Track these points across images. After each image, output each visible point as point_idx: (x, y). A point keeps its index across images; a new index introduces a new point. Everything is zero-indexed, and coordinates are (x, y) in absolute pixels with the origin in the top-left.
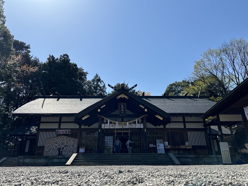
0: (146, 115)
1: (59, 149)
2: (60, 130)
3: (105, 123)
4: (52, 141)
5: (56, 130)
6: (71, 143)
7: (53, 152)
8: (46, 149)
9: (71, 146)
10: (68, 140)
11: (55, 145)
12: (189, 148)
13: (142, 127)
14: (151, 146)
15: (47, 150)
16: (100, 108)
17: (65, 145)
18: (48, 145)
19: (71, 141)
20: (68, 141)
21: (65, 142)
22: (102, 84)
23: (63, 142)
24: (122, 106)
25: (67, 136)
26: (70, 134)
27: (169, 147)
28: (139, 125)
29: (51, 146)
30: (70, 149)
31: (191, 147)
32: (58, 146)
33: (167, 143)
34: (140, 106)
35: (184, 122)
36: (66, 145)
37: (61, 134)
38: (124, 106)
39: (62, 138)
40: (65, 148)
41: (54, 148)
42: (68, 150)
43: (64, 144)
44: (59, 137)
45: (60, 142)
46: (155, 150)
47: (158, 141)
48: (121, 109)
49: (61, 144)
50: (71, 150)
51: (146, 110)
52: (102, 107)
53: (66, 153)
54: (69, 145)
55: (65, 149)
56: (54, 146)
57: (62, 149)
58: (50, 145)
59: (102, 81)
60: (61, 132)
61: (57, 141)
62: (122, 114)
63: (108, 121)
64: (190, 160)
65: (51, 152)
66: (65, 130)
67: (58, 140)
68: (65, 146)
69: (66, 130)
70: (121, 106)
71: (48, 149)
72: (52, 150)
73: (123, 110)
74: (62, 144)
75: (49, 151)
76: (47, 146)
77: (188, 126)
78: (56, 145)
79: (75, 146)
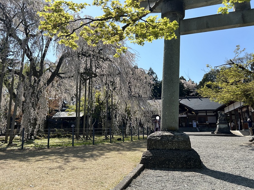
13: (186, 116)
14: (190, 123)
22: (155, 75)
27: (199, 124)
28: (185, 115)
31: (208, 124)
33: (198, 122)
34: (185, 108)
35: (206, 112)
46: (192, 125)
47: (193, 121)
51: (188, 110)
59: (155, 73)
64: (206, 130)
77: (208, 114)
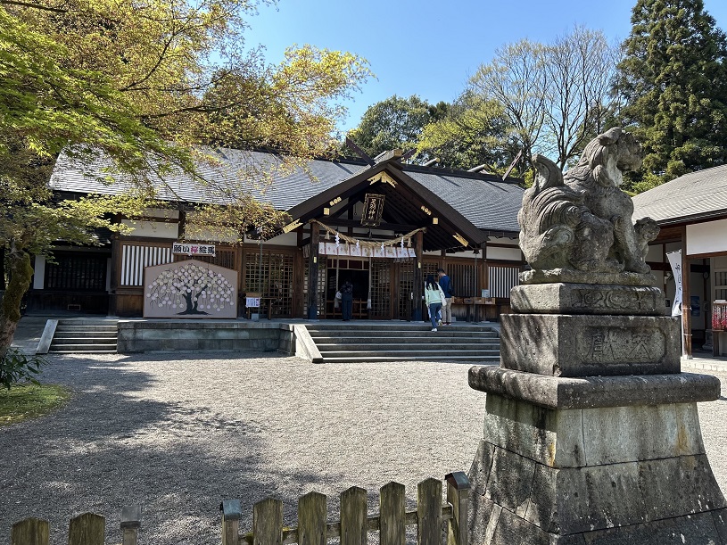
0: (424, 228)
1: (188, 297)
2: (185, 245)
3: (325, 241)
4: (165, 273)
5: (175, 244)
6: (219, 282)
7: (170, 303)
8: (149, 295)
9: (220, 289)
10: (210, 272)
11: (175, 284)
12: (490, 303)
15: (153, 298)
16: (329, 206)
17: (203, 286)
18: (155, 284)
19: (220, 275)
20: (212, 276)
21: (202, 278)
23: (196, 278)
24: (374, 201)
25: (205, 261)
26: (214, 255)
29: (164, 288)
30: (218, 296)
31: (493, 302)
32: (185, 288)
34: (423, 208)
36: (206, 287)
37: (190, 254)
38: (377, 202)
39: (193, 267)
40: (203, 292)
41: (174, 292)
42: (212, 300)
43: (200, 282)
44: (186, 264)
45: (190, 278)
48: (369, 210)
49: (192, 282)
50: (222, 299)
51: (435, 221)
52: (332, 203)
53: (209, 307)
54: (216, 286)
55: (204, 296)
56: (173, 288)
57: (197, 296)
58: (161, 284)
60: (188, 249)
61: (180, 274)
62: (371, 222)
63: (337, 236)
65: (164, 302)
66: (199, 245)
67: (183, 270)
68: (203, 289)
69: (203, 246)
70: (370, 200)
71: (156, 295)
72: (167, 298)
73: (373, 212)
74: (196, 282)
75: (160, 300)
76: (151, 287)
77: (491, 254)
78: (179, 286)
79: (232, 289)
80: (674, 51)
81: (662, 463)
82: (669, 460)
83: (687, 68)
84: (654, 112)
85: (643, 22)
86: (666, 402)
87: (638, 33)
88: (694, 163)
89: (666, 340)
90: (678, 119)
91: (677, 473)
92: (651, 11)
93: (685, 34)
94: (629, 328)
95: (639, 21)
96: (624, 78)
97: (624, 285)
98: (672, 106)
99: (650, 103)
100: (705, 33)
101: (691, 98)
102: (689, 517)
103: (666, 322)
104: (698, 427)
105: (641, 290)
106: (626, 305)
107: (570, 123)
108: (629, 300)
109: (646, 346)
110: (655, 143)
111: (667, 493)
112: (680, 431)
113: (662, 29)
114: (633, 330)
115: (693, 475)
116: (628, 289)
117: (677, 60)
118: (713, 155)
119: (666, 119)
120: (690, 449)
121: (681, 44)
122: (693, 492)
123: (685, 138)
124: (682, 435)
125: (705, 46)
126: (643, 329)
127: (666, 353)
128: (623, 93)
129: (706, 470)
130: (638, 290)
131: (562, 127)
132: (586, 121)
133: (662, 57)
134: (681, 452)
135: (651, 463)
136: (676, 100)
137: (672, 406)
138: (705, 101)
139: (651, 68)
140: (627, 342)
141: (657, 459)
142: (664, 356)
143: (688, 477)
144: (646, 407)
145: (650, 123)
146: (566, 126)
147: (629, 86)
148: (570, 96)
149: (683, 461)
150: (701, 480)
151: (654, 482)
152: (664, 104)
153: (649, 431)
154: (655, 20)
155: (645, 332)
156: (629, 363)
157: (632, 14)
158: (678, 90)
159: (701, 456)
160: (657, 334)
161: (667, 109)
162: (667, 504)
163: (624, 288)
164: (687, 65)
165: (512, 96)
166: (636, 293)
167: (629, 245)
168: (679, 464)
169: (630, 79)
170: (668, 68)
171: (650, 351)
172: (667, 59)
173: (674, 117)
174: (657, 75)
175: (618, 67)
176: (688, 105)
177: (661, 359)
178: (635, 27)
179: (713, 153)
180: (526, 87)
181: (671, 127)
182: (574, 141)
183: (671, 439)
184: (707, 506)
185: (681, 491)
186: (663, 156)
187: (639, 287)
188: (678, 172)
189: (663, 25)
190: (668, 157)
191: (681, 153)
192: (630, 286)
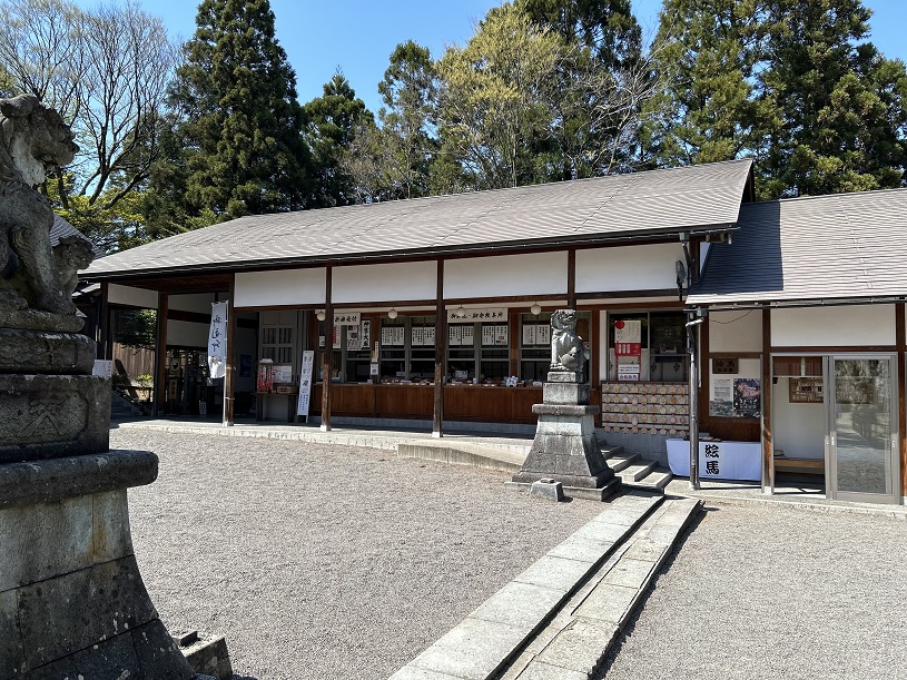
80: (241, 73)
81: (61, 582)
82: (73, 575)
83: (254, 98)
84: (218, 138)
85: (210, 27)
86: (71, 494)
87: (203, 38)
88: (256, 207)
89: (88, 408)
90: (242, 152)
91: (85, 590)
92: (219, 18)
93: (255, 59)
94: (24, 393)
95: (205, 24)
96: (186, 88)
97: (24, 330)
98: (237, 136)
99: (213, 126)
100: (275, 64)
101: (257, 133)
102: (96, 647)
103: (91, 382)
104: (125, 521)
105: (54, 337)
106: (26, 359)
107: (117, 126)
108: (32, 351)
109: (52, 418)
110: (215, 175)
111: (65, 622)
112: (96, 531)
113: (230, 42)
114: (33, 395)
115: (110, 586)
116: (31, 335)
117: (244, 85)
118: (275, 201)
119: (229, 150)
120: (111, 553)
121: (250, 68)
122: (107, 611)
123: (247, 177)
124: (99, 536)
125: (274, 79)
126: (50, 394)
127: (86, 426)
128: (184, 106)
129: (131, 576)
130: (48, 337)
131: (104, 130)
132: (136, 128)
133: (228, 78)
134: (96, 559)
135: (41, 586)
136: (242, 131)
137: (88, 499)
138: (269, 140)
139: (216, 85)
140: (20, 413)
141: (54, 578)
142: (83, 430)
143: (101, 591)
144: (41, 506)
145: (211, 150)
146: (110, 127)
147: (191, 100)
148: (117, 90)
149: (97, 571)
150: (120, 593)
151: (44, 612)
152: (229, 132)
153: (43, 540)
154: (223, 29)
155: (54, 397)
156: (21, 445)
157: (197, 13)
158: (244, 119)
159: (127, 559)
160: (74, 400)
161: (231, 139)
162: (61, 638)
163: (23, 334)
164: (255, 94)
165: (32, 65)
166: (46, 342)
167: (41, 272)
168: (89, 577)
169: (192, 91)
170: (234, 91)
171: (60, 424)
172: (234, 79)
173: (237, 150)
174: (223, 95)
175: (179, 72)
176: (253, 139)
177: (78, 434)
178: (199, 31)
179: (275, 199)
180: (52, 60)
181: (235, 161)
182: (120, 151)
183: (80, 543)
184: (126, 626)
185: (88, 615)
186: (224, 192)
187: (52, 332)
188: (238, 213)
189: (231, 38)
190: (230, 195)
191: (243, 192)
192: (36, 331)
